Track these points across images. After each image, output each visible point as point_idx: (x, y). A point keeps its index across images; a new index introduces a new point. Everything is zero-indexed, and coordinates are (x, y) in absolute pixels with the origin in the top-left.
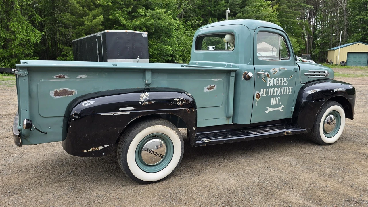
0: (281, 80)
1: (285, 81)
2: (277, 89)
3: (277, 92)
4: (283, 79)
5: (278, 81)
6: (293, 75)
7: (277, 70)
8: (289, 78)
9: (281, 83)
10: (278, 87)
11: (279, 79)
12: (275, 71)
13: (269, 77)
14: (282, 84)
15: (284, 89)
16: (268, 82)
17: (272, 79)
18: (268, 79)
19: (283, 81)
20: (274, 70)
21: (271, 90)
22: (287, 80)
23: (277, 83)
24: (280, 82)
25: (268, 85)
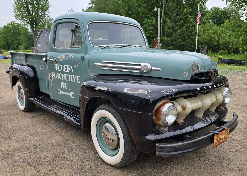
0: (66, 67)
1: (70, 69)
2: (64, 75)
3: (64, 77)
4: (68, 66)
5: (64, 67)
6: (79, 64)
7: (64, 57)
8: (74, 66)
9: (66, 70)
10: (64, 73)
11: (65, 65)
12: (62, 58)
13: (56, 63)
14: (68, 71)
15: (70, 76)
16: (56, 68)
17: (59, 65)
18: (56, 65)
19: (68, 69)
20: (60, 57)
21: (59, 74)
22: (72, 68)
23: (63, 70)
24: (65, 68)
25: (56, 70)
